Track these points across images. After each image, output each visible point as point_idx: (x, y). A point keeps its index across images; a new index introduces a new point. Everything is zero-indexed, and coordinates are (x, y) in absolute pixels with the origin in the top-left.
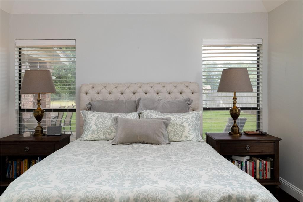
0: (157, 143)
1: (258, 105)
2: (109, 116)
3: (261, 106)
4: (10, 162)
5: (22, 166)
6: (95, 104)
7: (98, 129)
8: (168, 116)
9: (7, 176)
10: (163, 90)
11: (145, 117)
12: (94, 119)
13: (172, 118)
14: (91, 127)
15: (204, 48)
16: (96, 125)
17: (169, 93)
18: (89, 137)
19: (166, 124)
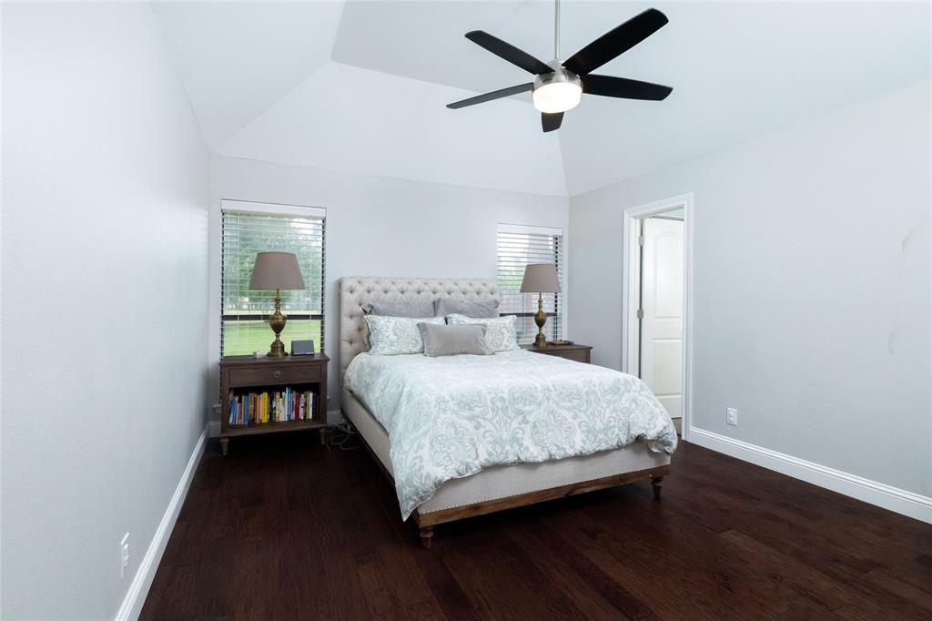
0: (483, 354)
1: (556, 310)
2: (410, 322)
3: (559, 312)
4: (237, 399)
5: (258, 404)
6: (378, 306)
7: (399, 338)
8: (483, 321)
9: (231, 421)
10: (456, 288)
11: (455, 323)
12: (391, 325)
13: (488, 323)
14: (388, 337)
15: (499, 235)
16: (396, 335)
17: (464, 293)
18: (387, 351)
19: (484, 330)
